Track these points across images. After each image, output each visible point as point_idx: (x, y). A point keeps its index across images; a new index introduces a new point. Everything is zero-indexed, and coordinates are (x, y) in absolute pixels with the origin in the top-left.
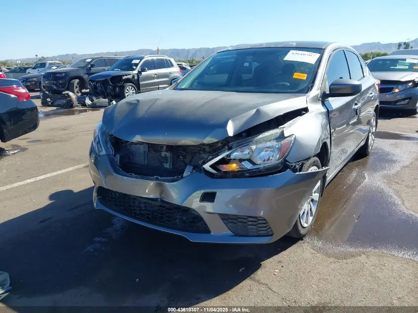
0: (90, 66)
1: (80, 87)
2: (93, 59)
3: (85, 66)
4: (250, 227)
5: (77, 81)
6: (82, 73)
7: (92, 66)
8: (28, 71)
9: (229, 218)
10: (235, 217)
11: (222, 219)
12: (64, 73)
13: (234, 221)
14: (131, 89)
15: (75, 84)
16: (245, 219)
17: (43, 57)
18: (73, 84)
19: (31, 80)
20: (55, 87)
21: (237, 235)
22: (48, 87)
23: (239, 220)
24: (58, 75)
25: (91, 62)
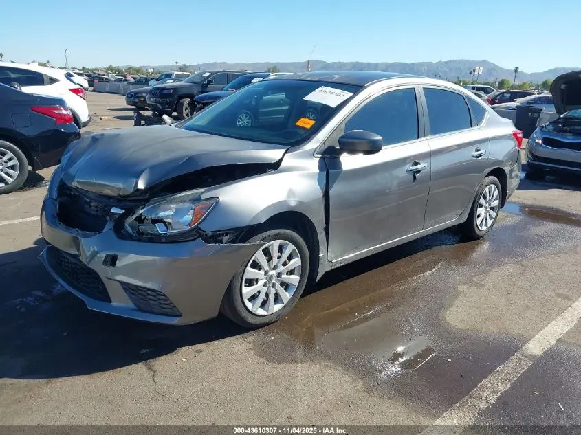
0: (206, 82)
1: (191, 109)
2: (212, 74)
3: (200, 83)
4: (151, 302)
5: (188, 100)
6: (195, 91)
7: (210, 82)
8: (150, 83)
9: (138, 289)
10: (134, 288)
11: (124, 289)
12: (172, 89)
13: (144, 293)
14: (246, 116)
15: (185, 105)
16: (145, 291)
17: (184, 65)
18: (182, 104)
19: (140, 95)
20: (160, 107)
21: (140, 309)
22: (152, 105)
23: (139, 291)
24: (165, 92)
25: (209, 76)
